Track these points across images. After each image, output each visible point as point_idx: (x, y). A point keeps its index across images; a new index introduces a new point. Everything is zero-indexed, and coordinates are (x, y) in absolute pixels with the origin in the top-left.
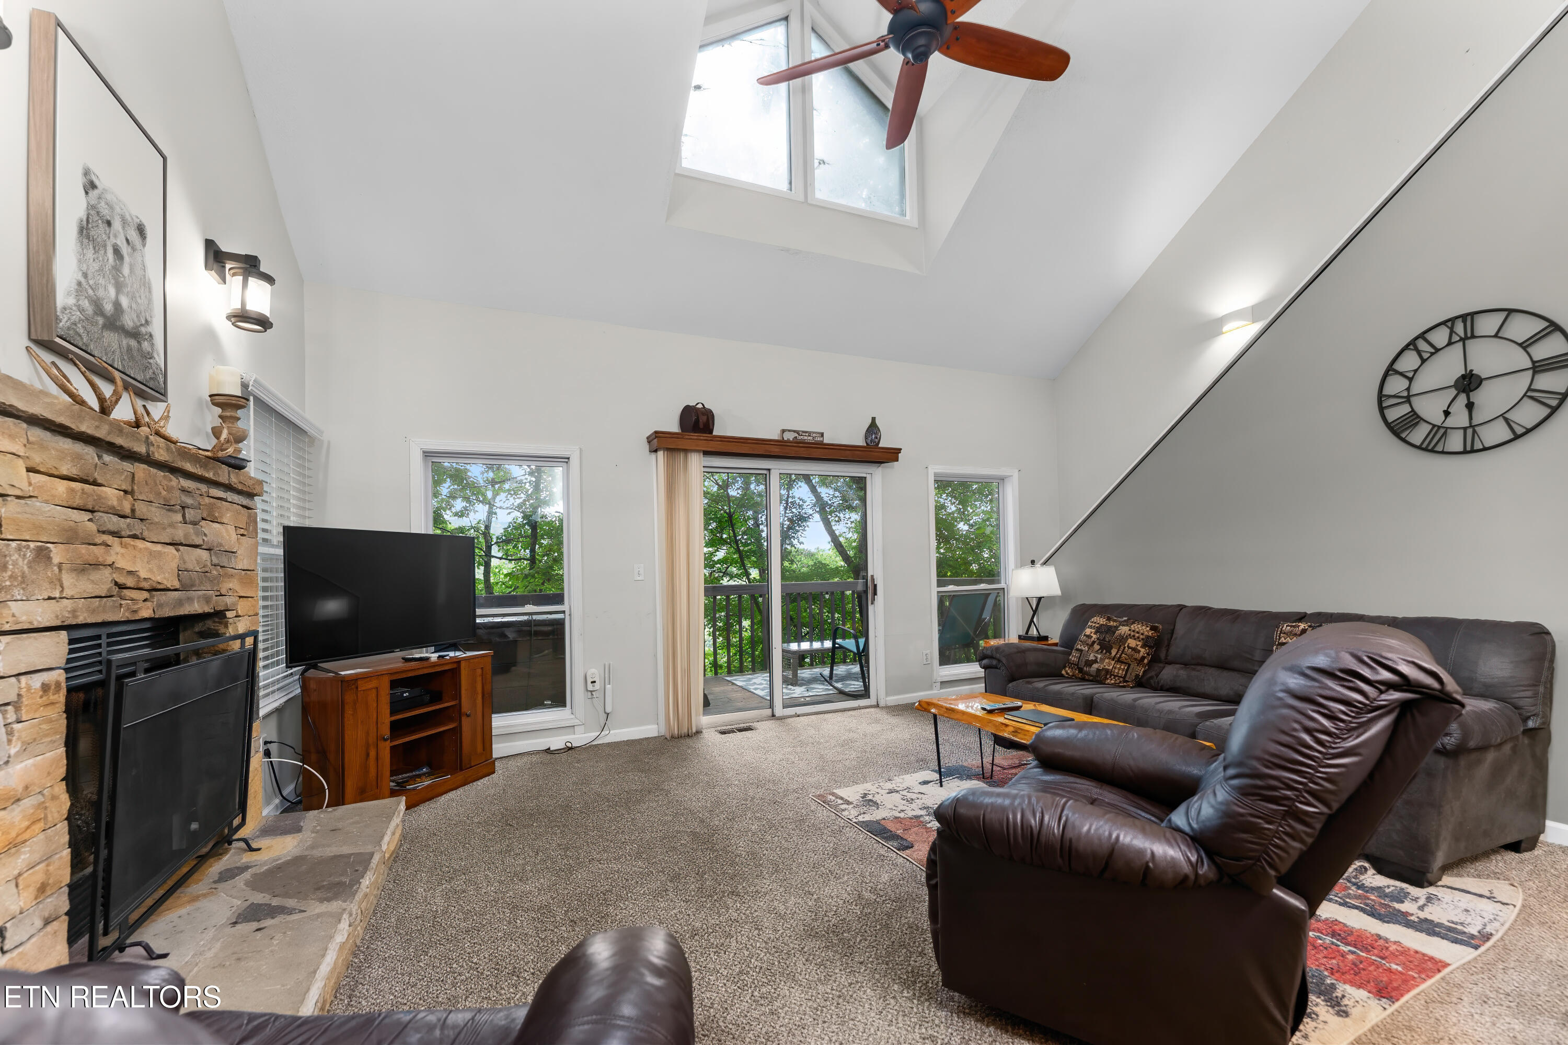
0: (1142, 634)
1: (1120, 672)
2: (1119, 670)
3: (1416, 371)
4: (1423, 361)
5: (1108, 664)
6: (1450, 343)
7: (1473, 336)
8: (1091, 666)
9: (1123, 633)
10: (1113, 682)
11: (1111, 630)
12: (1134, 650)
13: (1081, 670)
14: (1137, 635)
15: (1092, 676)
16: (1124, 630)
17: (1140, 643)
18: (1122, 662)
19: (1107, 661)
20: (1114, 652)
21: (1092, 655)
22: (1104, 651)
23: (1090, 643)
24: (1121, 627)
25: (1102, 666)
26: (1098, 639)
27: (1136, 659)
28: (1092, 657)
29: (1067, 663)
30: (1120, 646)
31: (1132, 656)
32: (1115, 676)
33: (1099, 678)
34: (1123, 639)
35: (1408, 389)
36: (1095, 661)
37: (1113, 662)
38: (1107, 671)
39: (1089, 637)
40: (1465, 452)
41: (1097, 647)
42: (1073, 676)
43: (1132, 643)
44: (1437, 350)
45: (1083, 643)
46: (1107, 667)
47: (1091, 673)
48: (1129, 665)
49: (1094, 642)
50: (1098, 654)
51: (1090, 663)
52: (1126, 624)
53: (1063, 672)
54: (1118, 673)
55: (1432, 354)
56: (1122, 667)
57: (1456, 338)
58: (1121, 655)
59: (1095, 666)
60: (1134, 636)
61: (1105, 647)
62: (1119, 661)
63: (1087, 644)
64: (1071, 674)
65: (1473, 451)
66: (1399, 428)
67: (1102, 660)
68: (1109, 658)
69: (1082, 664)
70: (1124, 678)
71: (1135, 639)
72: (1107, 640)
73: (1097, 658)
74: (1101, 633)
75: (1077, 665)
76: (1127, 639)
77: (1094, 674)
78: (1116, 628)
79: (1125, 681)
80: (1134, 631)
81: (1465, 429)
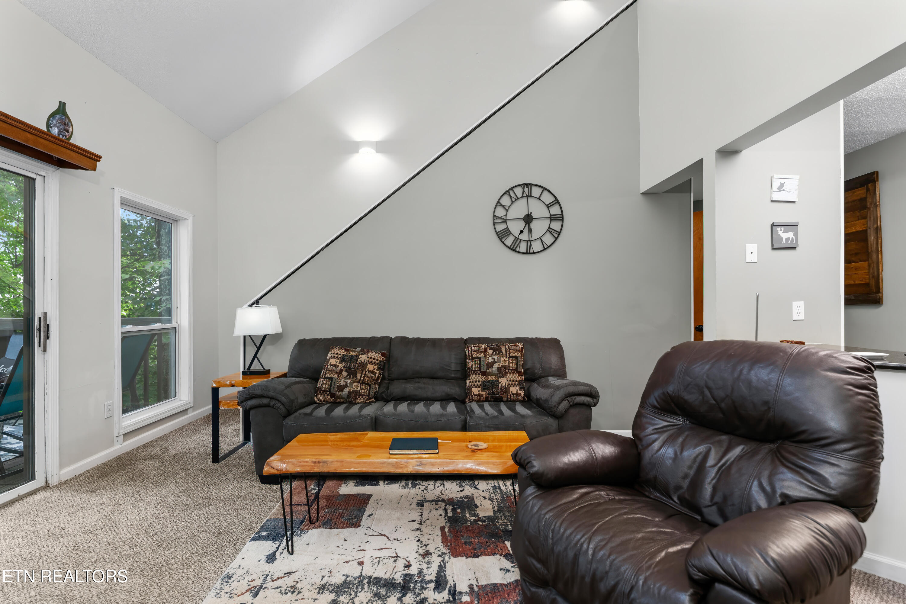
0: (377, 360)
1: (366, 391)
2: (365, 390)
3: (509, 206)
4: (513, 202)
5: (356, 387)
6: (523, 197)
7: (531, 196)
8: (342, 390)
9: (363, 360)
10: (362, 400)
11: (354, 359)
12: (373, 372)
13: (333, 395)
14: (374, 361)
15: (343, 398)
16: (363, 358)
17: (376, 367)
18: (365, 384)
19: (355, 384)
20: (358, 376)
21: (342, 380)
22: (352, 377)
23: (338, 371)
24: (361, 356)
25: (352, 389)
26: (344, 367)
27: (374, 380)
28: (342, 383)
29: (317, 391)
30: (363, 371)
31: (371, 377)
32: (363, 396)
33: (350, 400)
34: (363, 365)
35: (506, 215)
36: (346, 386)
37: (359, 385)
38: (356, 393)
39: (335, 366)
40: (527, 253)
41: (345, 374)
42: (324, 401)
43: (371, 367)
44: (518, 198)
45: (333, 372)
46: (356, 389)
47: (343, 396)
48: (370, 385)
49: (341, 371)
50: (347, 379)
51: (341, 388)
52: (362, 352)
53: (316, 400)
54: (364, 393)
55: (516, 200)
56: (366, 387)
57: (525, 195)
58: (364, 378)
59: (347, 390)
60: (371, 362)
61: (352, 373)
62: (363, 383)
63: (336, 373)
64: (323, 400)
65: (530, 253)
66: (501, 236)
67: (351, 384)
68: (356, 382)
69: (334, 390)
70: (368, 396)
71: (372, 364)
72: (352, 367)
73: (347, 382)
74: (345, 362)
75: (329, 391)
76: (367, 364)
77: (346, 397)
78: (357, 356)
79: (370, 398)
80: (371, 358)
81: (527, 241)
